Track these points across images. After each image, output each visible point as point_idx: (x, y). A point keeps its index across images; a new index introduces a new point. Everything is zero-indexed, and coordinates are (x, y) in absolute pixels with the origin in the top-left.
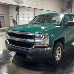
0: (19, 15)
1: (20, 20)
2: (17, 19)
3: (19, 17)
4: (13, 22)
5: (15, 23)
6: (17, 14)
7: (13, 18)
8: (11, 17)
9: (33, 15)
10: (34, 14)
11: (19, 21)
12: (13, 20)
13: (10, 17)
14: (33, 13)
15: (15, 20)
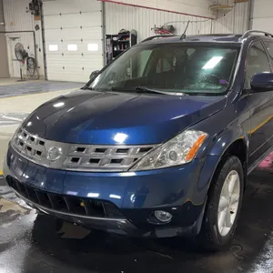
0: (43, 30)
1: (47, 52)
2: (36, 46)
3: (44, 41)
4: (20, 58)
5: (31, 63)
6: (37, 27)
7: (21, 45)
8: (14, 39)
9: (100, 30)
10: (104, 26)
11: (45, 55)
12: (20, 51)
13: (8, 39)
14: (101, 24)
15: (27, 50)
